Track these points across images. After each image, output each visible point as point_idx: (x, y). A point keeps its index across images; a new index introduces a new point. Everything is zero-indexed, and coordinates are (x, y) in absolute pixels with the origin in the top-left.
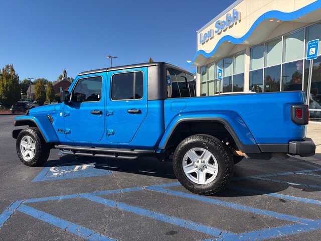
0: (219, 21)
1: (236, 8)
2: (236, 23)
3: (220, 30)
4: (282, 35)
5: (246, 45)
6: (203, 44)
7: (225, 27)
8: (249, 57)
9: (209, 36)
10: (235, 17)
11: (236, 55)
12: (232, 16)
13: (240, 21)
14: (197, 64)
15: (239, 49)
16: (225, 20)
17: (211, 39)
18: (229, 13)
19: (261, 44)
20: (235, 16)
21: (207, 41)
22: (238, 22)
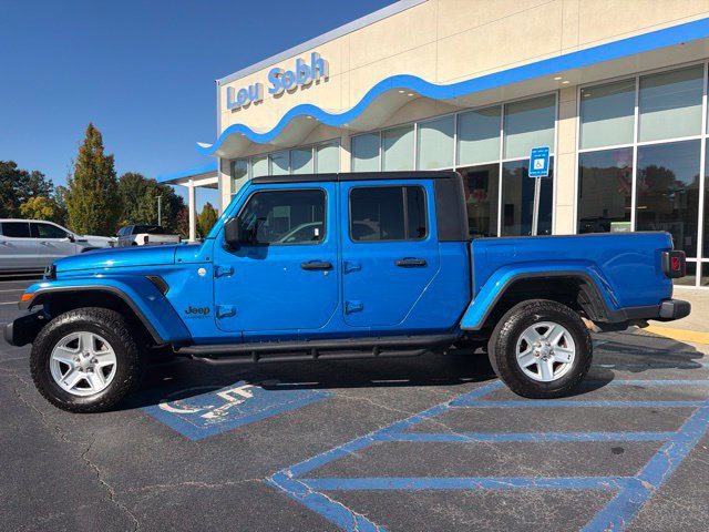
0: (278, 69)
1: (317, 50)
2: (318, 82)
3: (281, 90)
4: (415, 121)
5: (343, 130)
6: (233, 111)
7: (294, 85)
8: (349, 154)
9: (251, 97)
10: (318, 69)
11: (319, 147)
12: (309, 64)
13: (327, 79)
14: (221, 153)
15: (327, 135)
16: (294, 70)
17: (256, 103)
18: (302, 56)
19: (375, 133)
20: (317, 66)
21: (246, 107)
22: (322, 79)
